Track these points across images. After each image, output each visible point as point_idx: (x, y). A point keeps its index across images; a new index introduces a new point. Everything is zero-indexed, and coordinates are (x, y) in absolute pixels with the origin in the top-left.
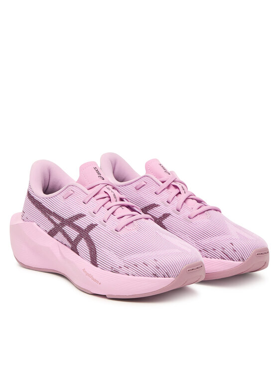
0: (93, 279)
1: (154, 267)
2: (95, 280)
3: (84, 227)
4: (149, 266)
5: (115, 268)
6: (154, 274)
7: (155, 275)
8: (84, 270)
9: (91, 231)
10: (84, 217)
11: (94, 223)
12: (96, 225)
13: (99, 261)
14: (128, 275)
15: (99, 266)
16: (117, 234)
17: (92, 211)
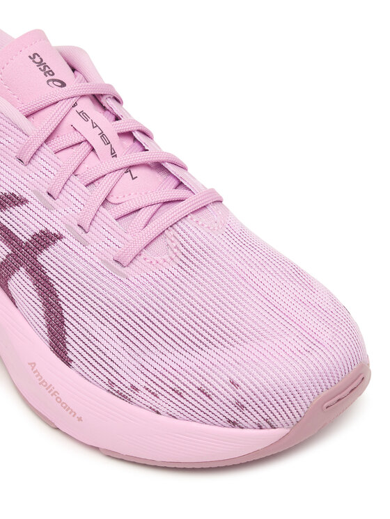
0: (59, 400)
1: (229, 404)
2: (67, 408)
3: (24, 235)
4: (214, 398)
5: (120, 385)
6: (229, 421)
7: (234, 423)
8: (33, 365)
9: (45, 251)
10: (24, 207)
11: (53, 231)
12: (60, 237)
13: (73, 350)
14: (158, 413)
15: (73, 364)
16: (123, 275)
17: (45, 191)
